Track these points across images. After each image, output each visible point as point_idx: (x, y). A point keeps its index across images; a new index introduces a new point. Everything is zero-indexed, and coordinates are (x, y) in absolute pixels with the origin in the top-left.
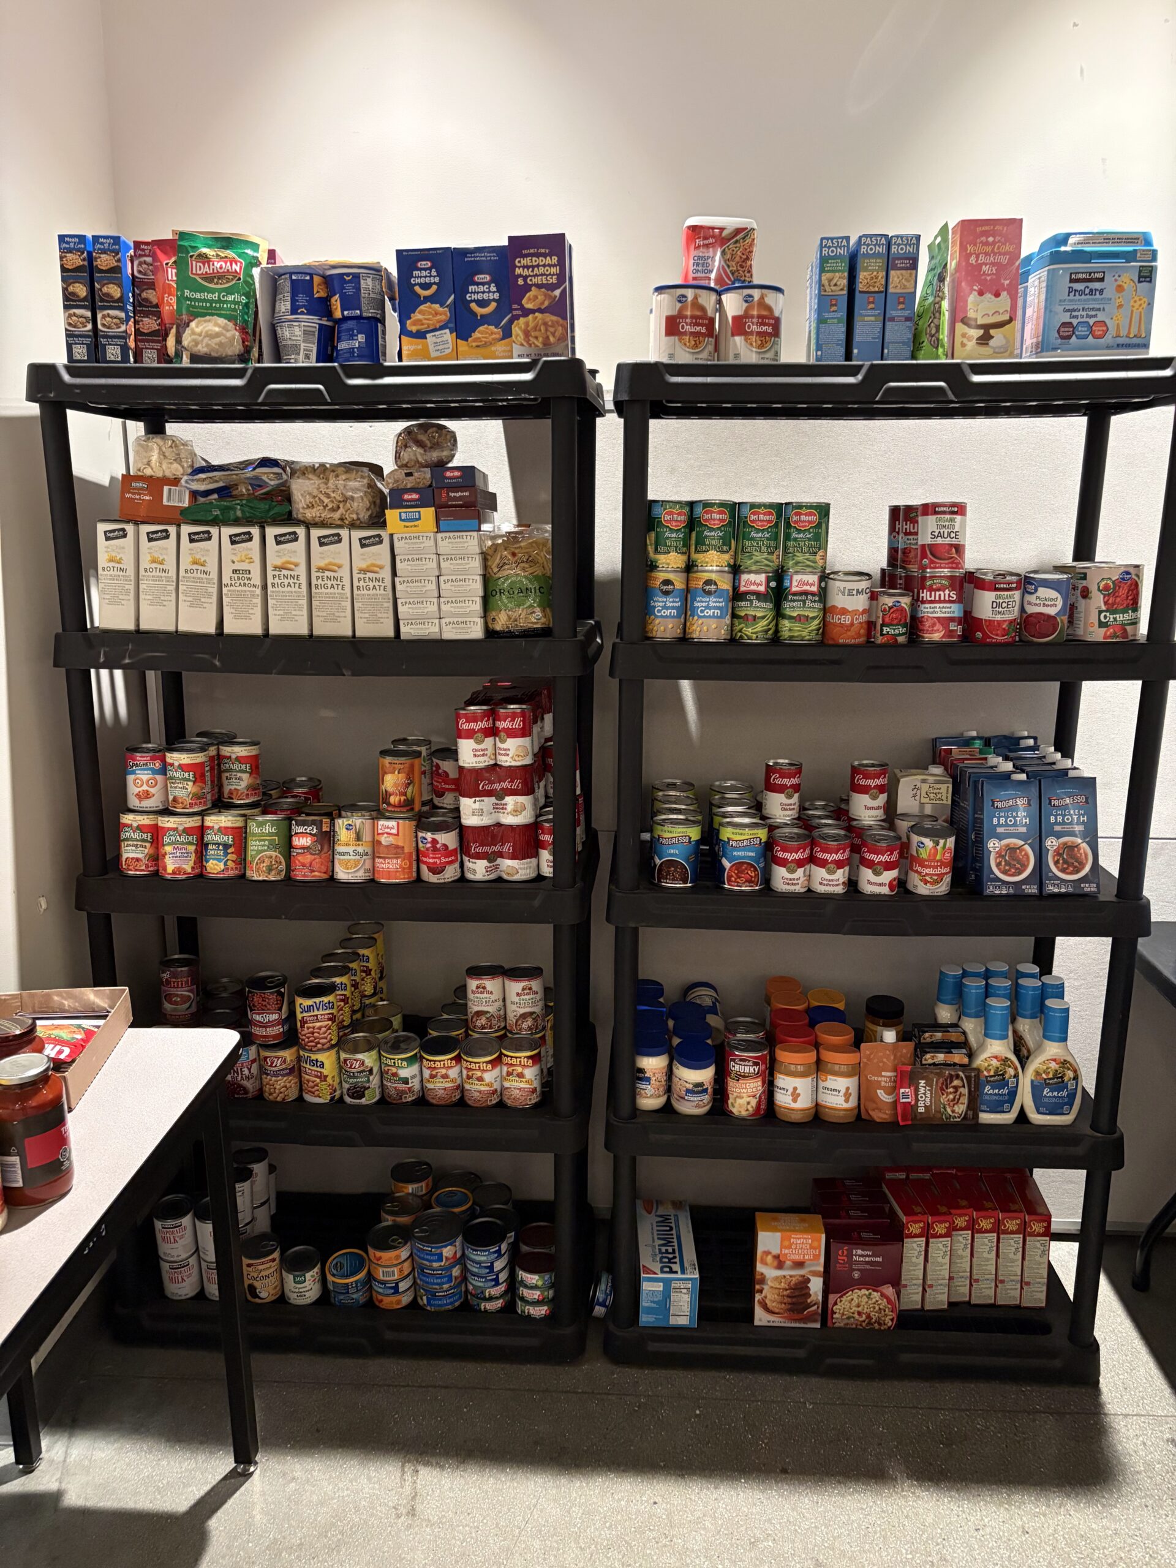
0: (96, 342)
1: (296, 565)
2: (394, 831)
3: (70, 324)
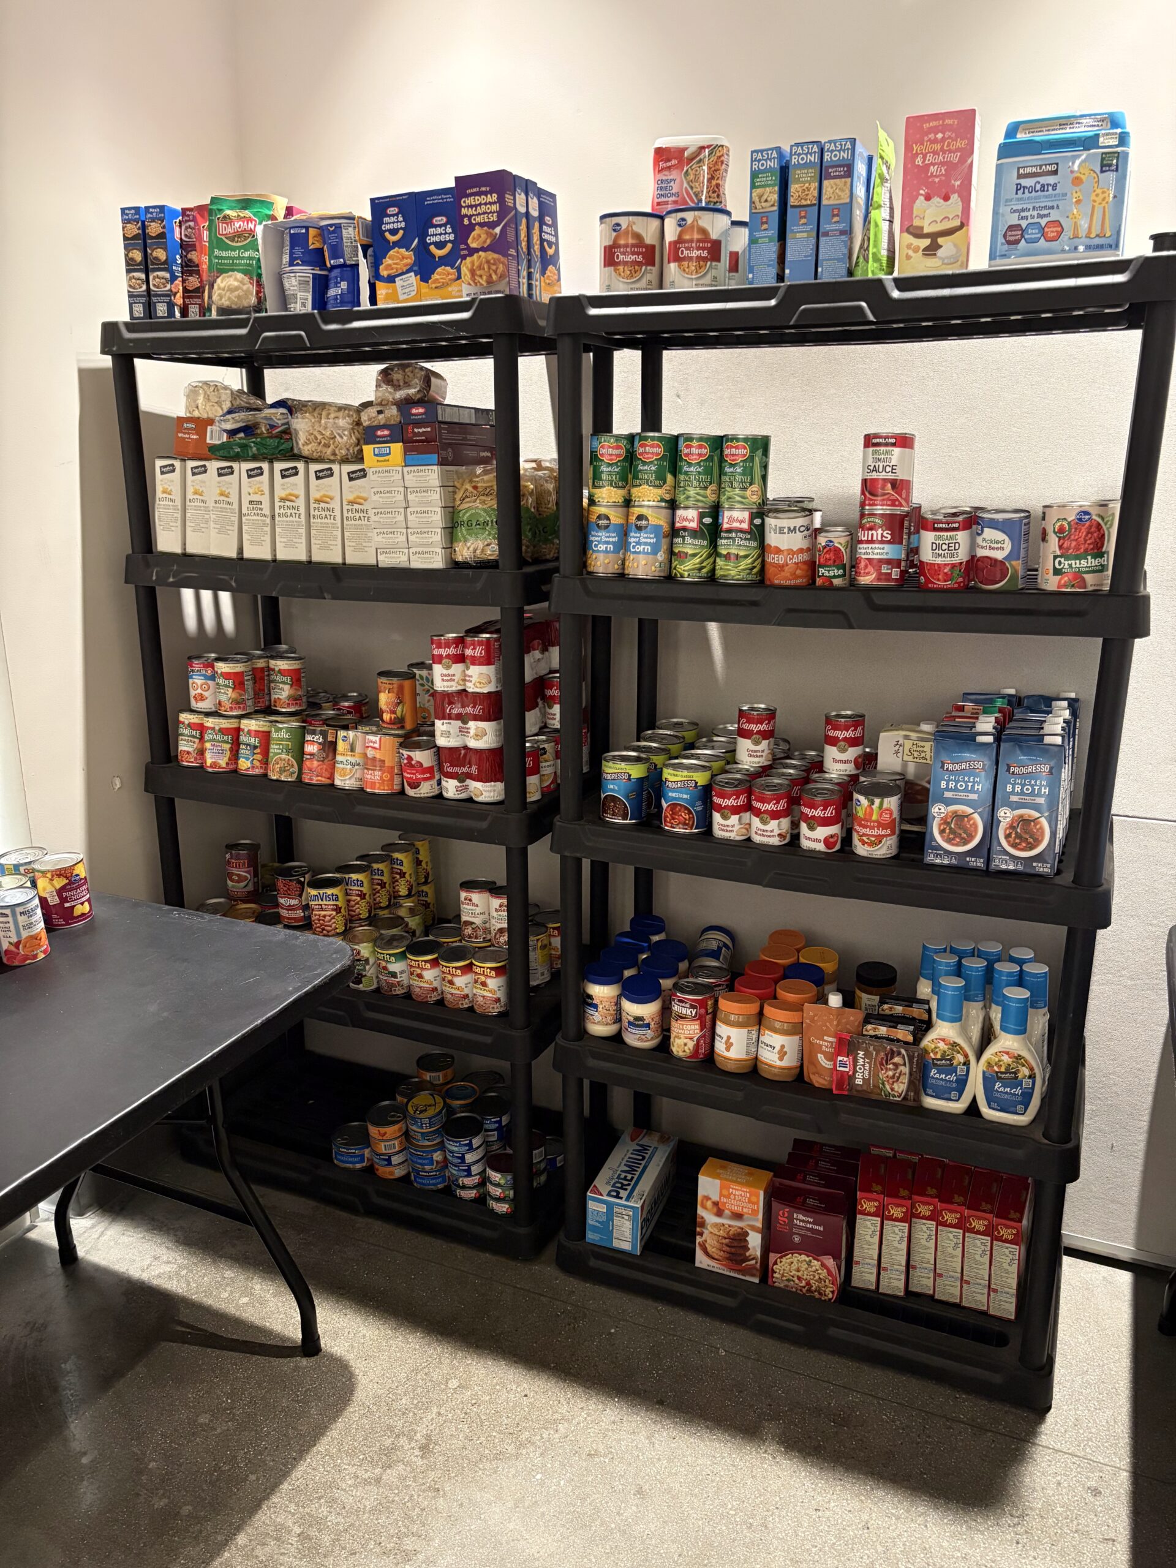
0: (148, 299)
1: (297, 497)
2: (377, 746)
3: (130, 286)
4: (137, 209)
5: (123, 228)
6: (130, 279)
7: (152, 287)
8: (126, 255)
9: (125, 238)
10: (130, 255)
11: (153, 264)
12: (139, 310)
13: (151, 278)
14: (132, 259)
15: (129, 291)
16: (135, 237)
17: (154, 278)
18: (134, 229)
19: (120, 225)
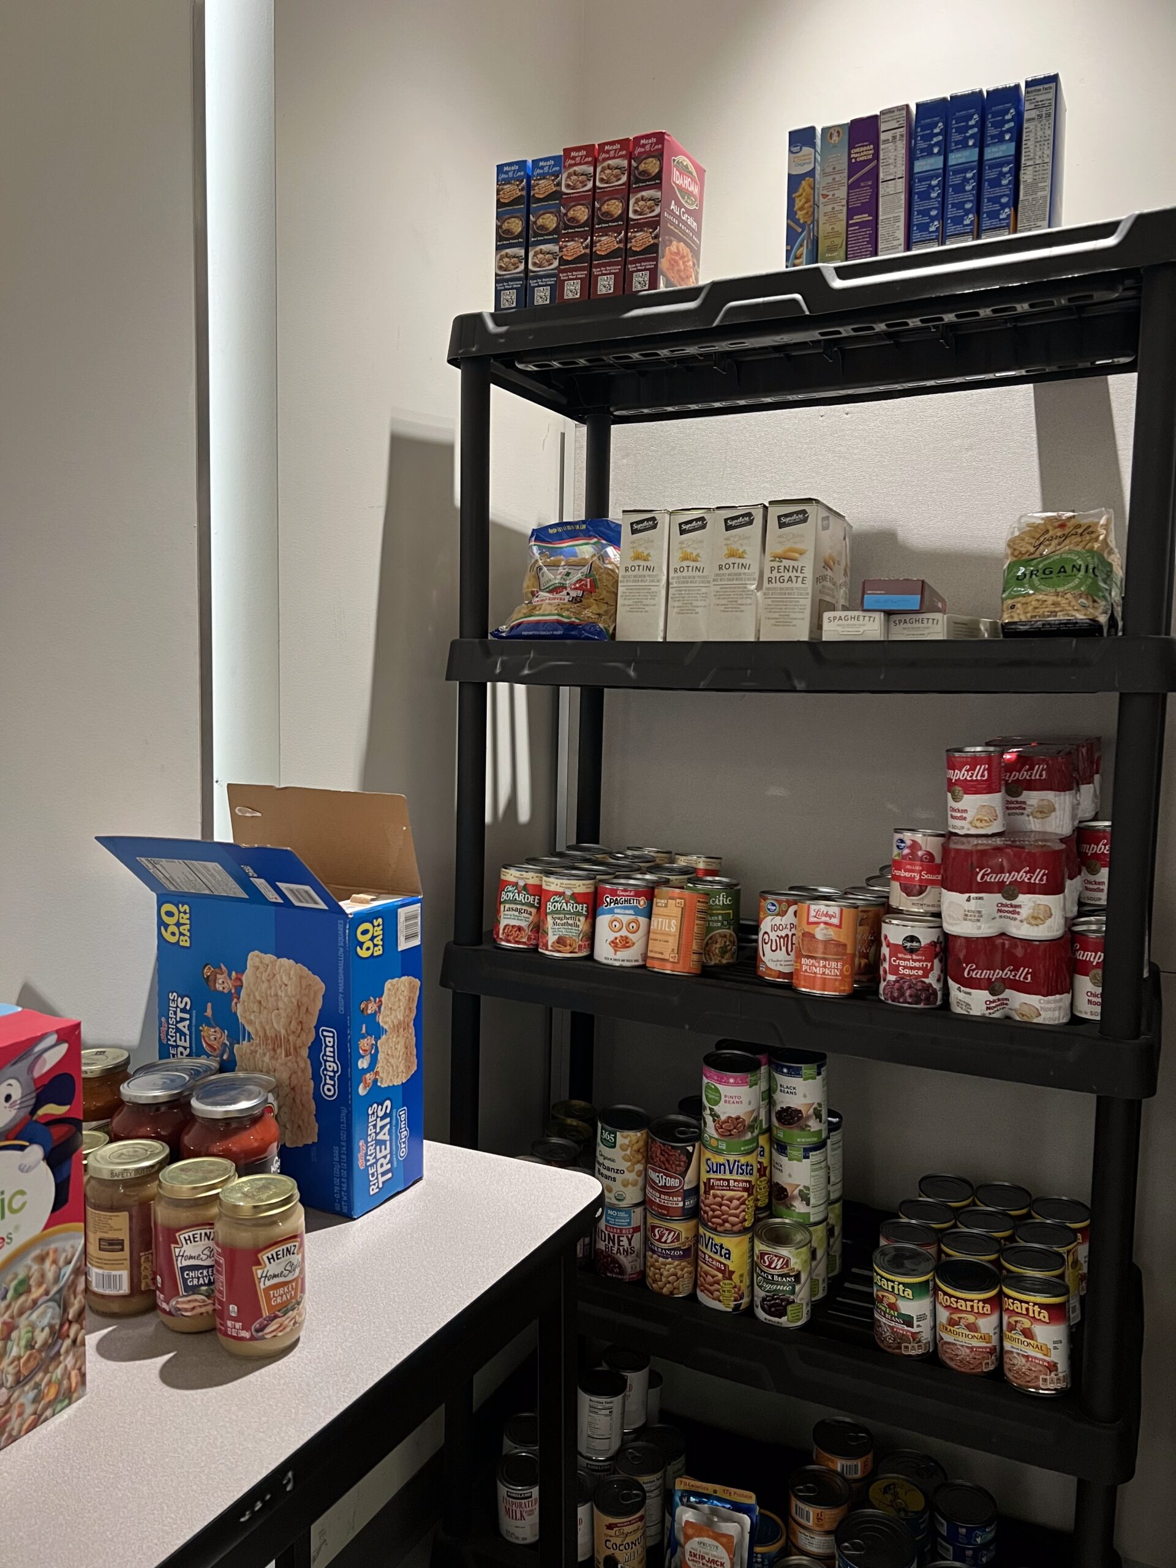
0: (525, 285)
2: (835, 921)
3: (500, 268)
4: (522, 164)
5: (498, 191)
6: (501, 258)
7: (530, 267)
8: (498, 228)
9: (499, 205)
10: (505, 226)
11: (536, 235)
12: (510, 298)
13: (531, 254)
14: (508, 231)
15: (497, 275)
16: (516, 201)
17: (535, 255)
18: (514, 191)
19: (495, 187)
